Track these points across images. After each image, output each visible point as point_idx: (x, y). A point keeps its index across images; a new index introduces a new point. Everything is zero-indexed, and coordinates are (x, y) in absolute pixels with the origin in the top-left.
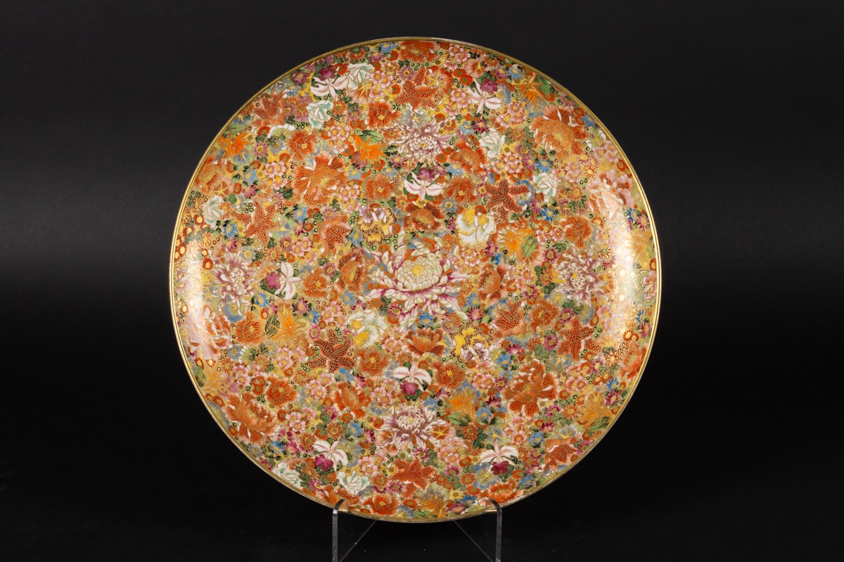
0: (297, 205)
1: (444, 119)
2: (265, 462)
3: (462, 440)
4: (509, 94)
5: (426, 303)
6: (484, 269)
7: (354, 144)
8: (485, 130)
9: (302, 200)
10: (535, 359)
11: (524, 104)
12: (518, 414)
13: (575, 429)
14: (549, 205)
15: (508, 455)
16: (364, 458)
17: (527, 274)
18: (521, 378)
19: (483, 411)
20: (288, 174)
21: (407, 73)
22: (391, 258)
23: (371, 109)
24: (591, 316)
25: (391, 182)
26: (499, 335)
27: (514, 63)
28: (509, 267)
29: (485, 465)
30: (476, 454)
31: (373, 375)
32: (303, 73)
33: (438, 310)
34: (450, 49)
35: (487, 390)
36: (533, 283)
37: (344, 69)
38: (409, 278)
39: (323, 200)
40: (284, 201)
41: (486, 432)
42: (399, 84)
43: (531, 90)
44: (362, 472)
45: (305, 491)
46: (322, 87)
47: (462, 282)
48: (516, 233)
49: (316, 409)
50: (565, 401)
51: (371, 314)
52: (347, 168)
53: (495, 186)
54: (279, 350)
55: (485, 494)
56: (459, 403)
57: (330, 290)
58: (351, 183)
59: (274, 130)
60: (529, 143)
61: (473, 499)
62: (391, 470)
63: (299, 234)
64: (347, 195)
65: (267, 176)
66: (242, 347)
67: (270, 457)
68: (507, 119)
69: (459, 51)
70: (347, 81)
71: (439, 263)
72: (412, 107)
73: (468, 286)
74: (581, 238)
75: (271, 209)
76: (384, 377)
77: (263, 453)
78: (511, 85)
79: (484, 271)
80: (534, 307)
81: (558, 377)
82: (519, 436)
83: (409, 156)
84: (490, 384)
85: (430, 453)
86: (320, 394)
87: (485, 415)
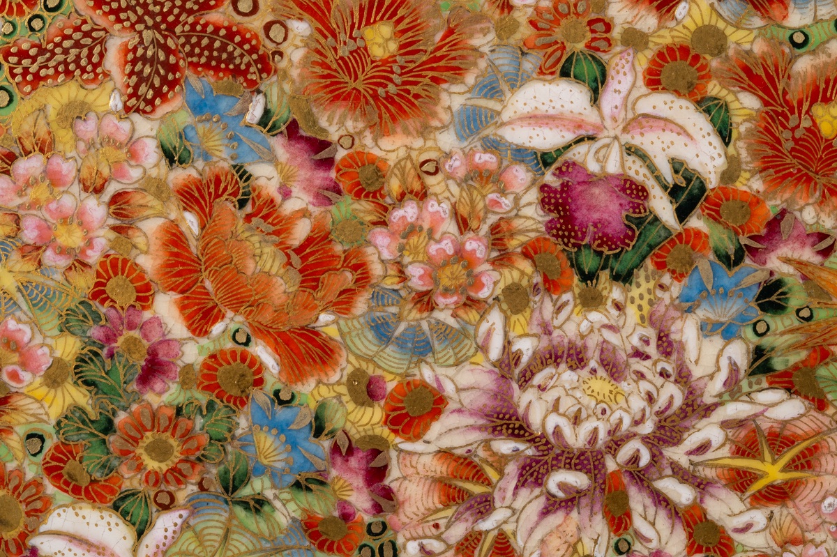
31: (380, 129)
49: (51, 323)
76: (447, 140)
86: (74, 239)
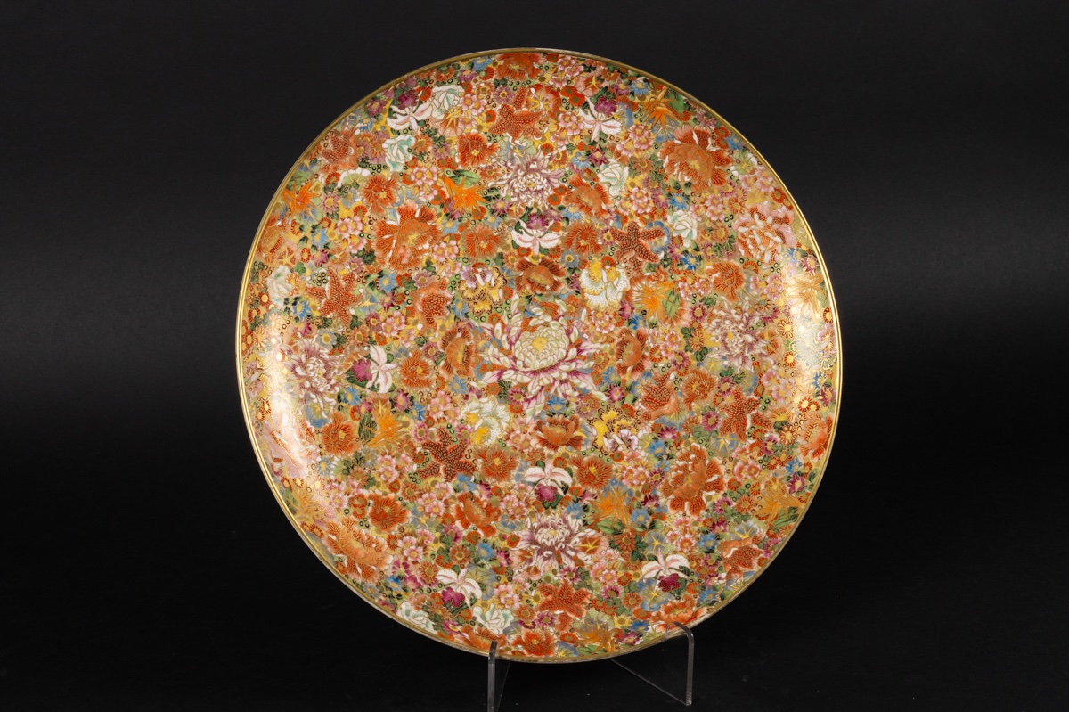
0: (382, 271)
1: (552, 150)
2: (385, 604)
3: (617, 553)
4: (630, 115)
5: (554, 384)
6: (621, 335)
7: (444, 189)
8: (604, 161)
9: (387, 265)
10: (694, 444)
11: (650, 126)
12: (681, 513)
13: (755, 526)
14: (690, 250)
15: (676, 565)
16: (501, 586)
17: (673, 339)
18: (680, 468)
19: (638, 514)
20: (366, 232)
21: (503, 95)
22: (505, 330)
23: (461, 142)
24: (755, 384)
25: (496, 234)
26: (647, 417)
27: (639, 76)
28: (651, 331)
29: (649, 581)
30: (637, 568)
31: (499, 481)
32: (379, 101)
33: (569, 392)
34: (559, 61)
35: (641, 487)
36: (682, 349)
37: (428, 94)
38: (529, 354)
39: (414, 262)
40: (365, 267)
41: (645, 539)
42: (494, 109)
43: (659, 108)
44: (501, 604)
45: (440, 635)
46: (401, 119)
47: (595, 354)
48: (654, 288)
49: (434, 530)
50: (735, 493)
51: (489, 403)
52: (440, 219)
53: (623, 231)
54: (380, 458)
55: (658, 617)
56: (609, 506)
57: (435, 377)
58: (447, 239)
59: (345, 176)
60: (659, 174)
61: (645, 624)
62: (536, 598)
63: (388, 308)
64: (443, 255)
65: (340, 237)
66: (333, 459)
67: (389, 597)
68: (630, 146)
69: (570, 64)
70: (430, 109)
71: (564, 332)
72: (511, 138)
73: (603, 359)
74: (732, 289)
75: (349, 279)
76: (514, 482)
77: (381, 592)
78: (633, 104)
79: (621, 339)
80: (685, 378)
81: (724, 463)
82: (686, 541)
83: (515, 199)
84: (642, 480)
85: (580, 572)
86: (437, 511)
87: (641, 518)
